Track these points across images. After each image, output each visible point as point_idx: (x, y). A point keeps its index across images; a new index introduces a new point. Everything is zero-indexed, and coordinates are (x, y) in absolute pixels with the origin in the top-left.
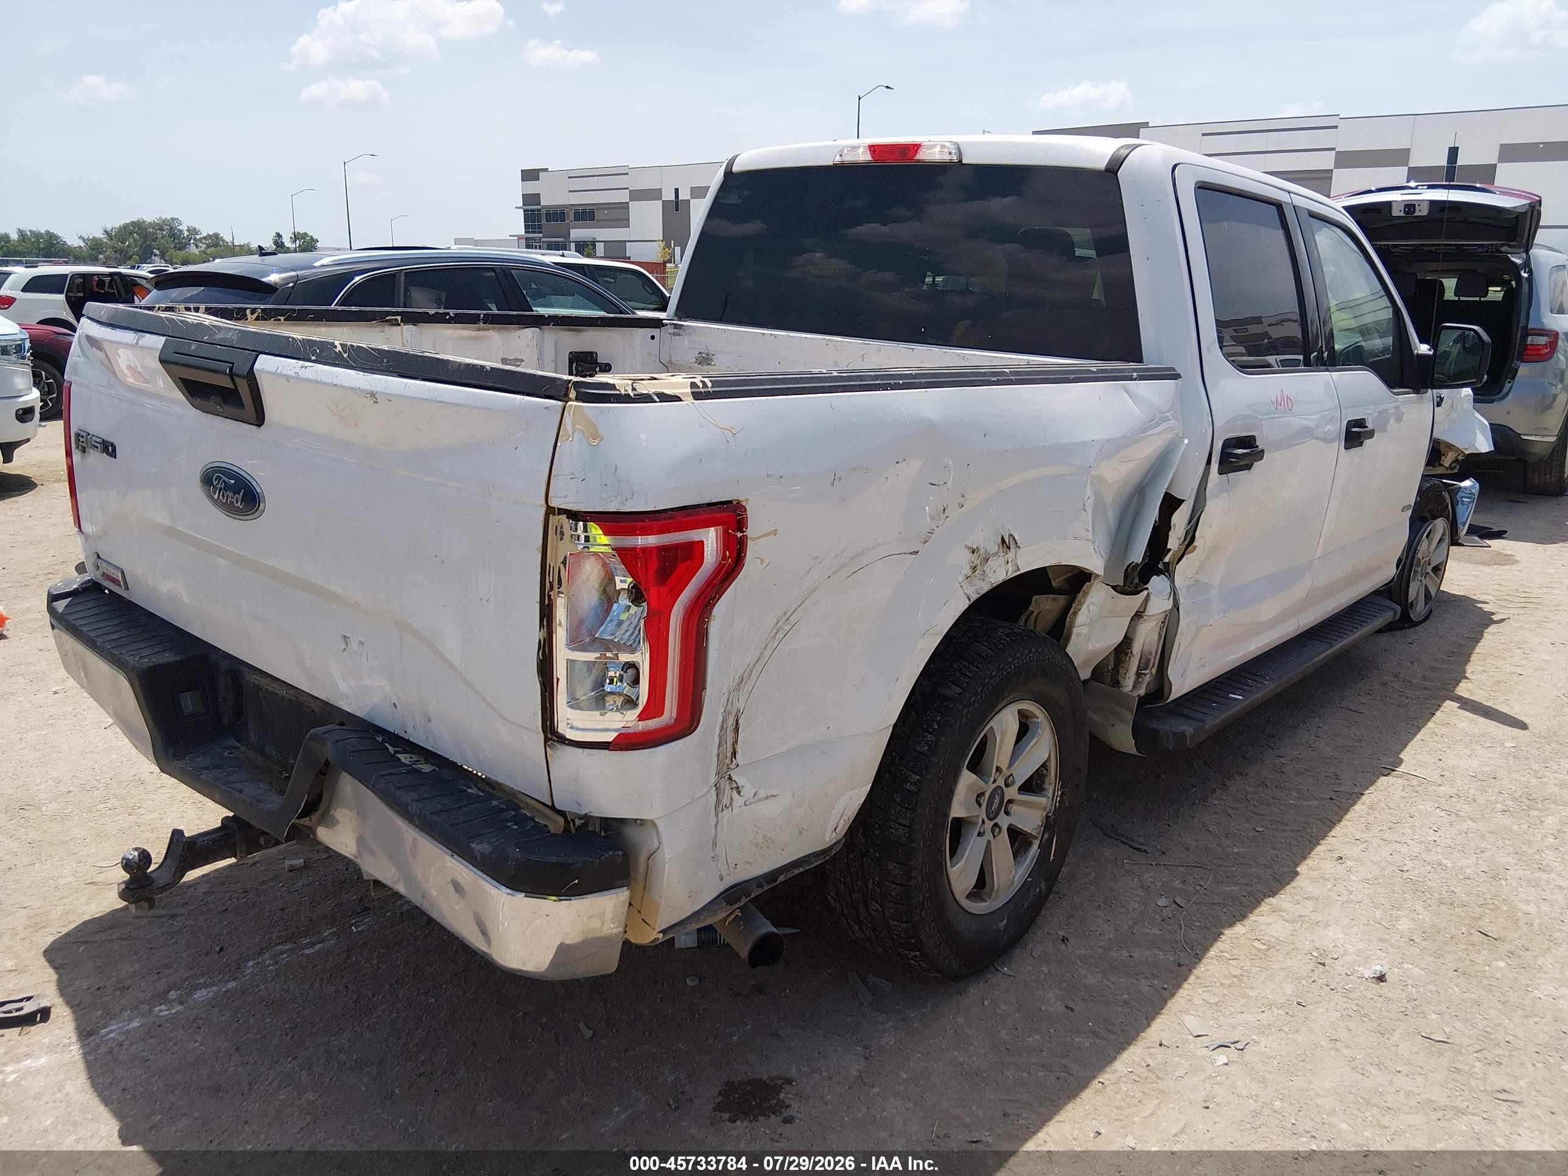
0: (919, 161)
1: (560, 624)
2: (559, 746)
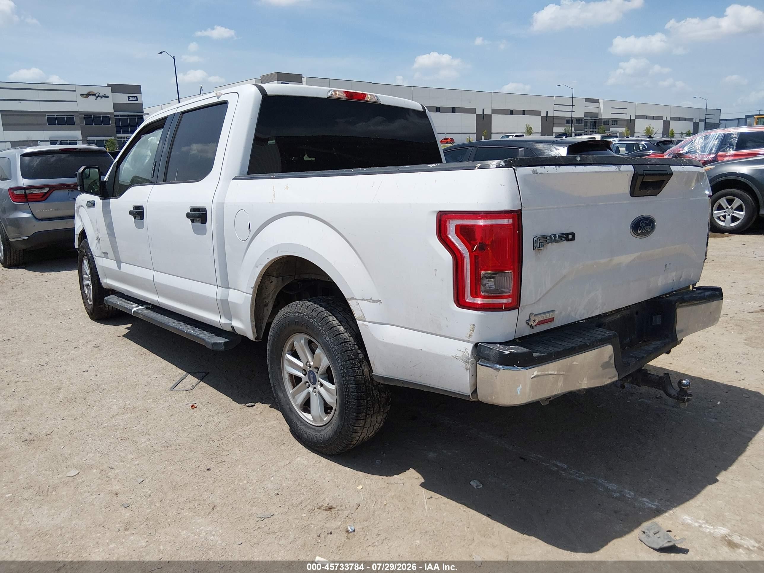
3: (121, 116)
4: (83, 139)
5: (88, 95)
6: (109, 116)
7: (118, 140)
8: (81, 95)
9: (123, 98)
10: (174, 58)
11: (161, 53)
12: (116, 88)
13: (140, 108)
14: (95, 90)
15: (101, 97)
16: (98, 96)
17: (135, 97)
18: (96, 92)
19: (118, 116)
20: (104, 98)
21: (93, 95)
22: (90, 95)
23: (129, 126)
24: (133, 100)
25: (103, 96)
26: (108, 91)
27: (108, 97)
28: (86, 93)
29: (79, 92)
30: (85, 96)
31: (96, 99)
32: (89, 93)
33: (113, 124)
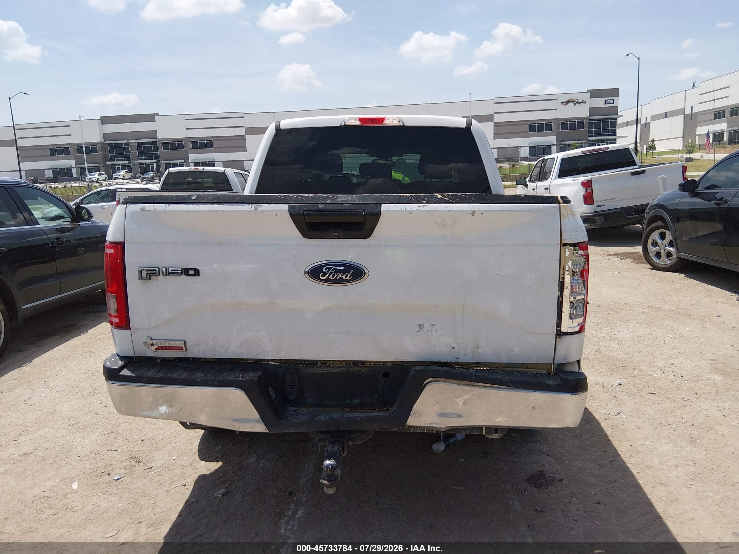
0: (384, 124)
1: (567, 288)
2: (563, 337)
3: (596, 120)
4: (557, 143)
5: (568, 102)
6: (584, 121)
7: (589, 143)
8: (562, 103)
9: (599, 103)
10: (639, 59)
11: (628, 55)
12: (594, 94)
13: (615, 110)
14: (574, 97)
15: (580, 103)
16: (577, 102)
17: (611, 100)
18: (575, 99)
19: (592, 120)
20: (582, 104)
21: (572, 102)
22: (570, 102)
23: (609, 129)
24: (609, 104)
25: (581, 102)
26: (586, 97)
27: (585, 102)
28: (566, 101)
29: (560, 101)
30: (565, 103)
31: (574, 106)
32: (569, 100)
33: (586, 128)
